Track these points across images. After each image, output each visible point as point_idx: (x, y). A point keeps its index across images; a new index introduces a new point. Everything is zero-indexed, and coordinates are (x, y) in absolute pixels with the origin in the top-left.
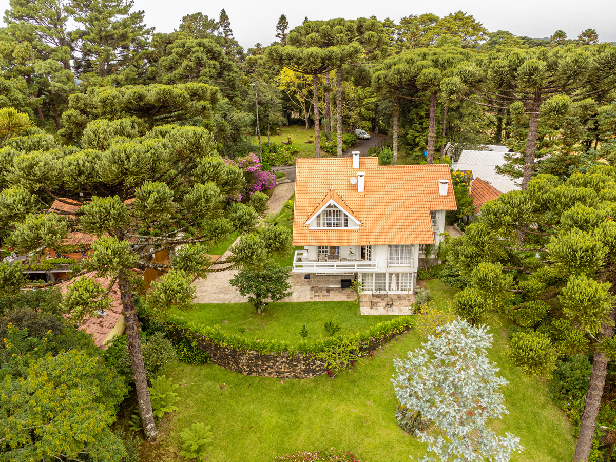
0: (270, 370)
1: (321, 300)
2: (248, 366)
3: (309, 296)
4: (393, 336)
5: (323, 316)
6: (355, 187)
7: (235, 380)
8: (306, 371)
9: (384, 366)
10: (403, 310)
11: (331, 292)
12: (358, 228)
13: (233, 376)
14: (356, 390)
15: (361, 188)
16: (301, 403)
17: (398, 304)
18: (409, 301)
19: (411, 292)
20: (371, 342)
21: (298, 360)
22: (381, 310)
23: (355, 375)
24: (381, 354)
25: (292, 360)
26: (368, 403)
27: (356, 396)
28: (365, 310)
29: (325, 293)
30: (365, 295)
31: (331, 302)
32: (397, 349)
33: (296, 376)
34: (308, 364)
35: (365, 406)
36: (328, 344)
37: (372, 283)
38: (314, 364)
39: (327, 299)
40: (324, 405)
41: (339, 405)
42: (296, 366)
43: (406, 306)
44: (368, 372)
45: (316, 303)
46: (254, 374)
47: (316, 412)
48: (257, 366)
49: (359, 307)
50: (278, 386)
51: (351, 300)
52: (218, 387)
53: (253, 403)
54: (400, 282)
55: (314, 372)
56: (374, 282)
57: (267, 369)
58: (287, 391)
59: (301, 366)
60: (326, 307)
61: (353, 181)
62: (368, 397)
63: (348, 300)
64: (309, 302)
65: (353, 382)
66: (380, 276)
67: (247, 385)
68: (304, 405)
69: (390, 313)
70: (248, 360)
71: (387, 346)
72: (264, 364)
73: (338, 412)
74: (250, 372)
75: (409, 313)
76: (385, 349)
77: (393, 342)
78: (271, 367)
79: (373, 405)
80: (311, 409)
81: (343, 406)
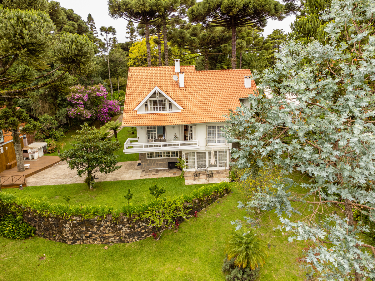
0: (94, 236)
1: (150, 177)
2: (72, 234)
3: (140, 176)
4: (215, 199)
6: (177, 84)
7: (58, 250)
8: (131, 235)
9: (208, 224)
10: (221, 180)
11: (159, 172)
12: (180, 111)
13: (56, 247)
14: (182, 249)
15: (182, 85)
16: (124, 266)
17: (217, 176)
18: (226, 174)
19: (227, 168)
20: (195, 203)
21: (122, 223)
22: (203, 180)
23: (180, 235)
24: (206, 215)
25: (116, 223)
26: (194, 260)
27: (182, 254)
28: (189, 181)
29: (155, 173)
30: (189, 172)
31: (158, 178)
32: (219, 209)
33: (121, 241)
34: (133, 227)
35: (190, 263)
36: (153, 205)
37: (194, 161)
38: (139, 227)
39: (156, 177)
40: (148, 266)
41: (164, 264)
42: (120, 229)
43: (224, 177)
44: (193, 231)
45: (145, 180)
46: (78, 242)
47: (139, 274)
48: (81, 233)
49: (184, 180)
50: (102, 252)
51: (177, 176)
52: (37, 258)
53: (72, 271)
54: (218, 159)
55: (139, 235)
56: (196, 160)
57: (91, 235)
58: (110, 256)
59: (126, 229)
61: (175, 78)
62: (193, 254)
63: (174, 176)
64: (139, 179)
65: (179, 242)
66: (201, 155)
67: (69, 254)
68: (126, 268)
70: (72, 227)
71: (210, 207)
72: (87, 231)
73: (163, 272)
74: (75, 241)
75: (227, 181)
76: (208, 211)
77: (215, 204)
78: (96, 234)
79: (199, 262)
80: (133, 273)
81: (168, 265)
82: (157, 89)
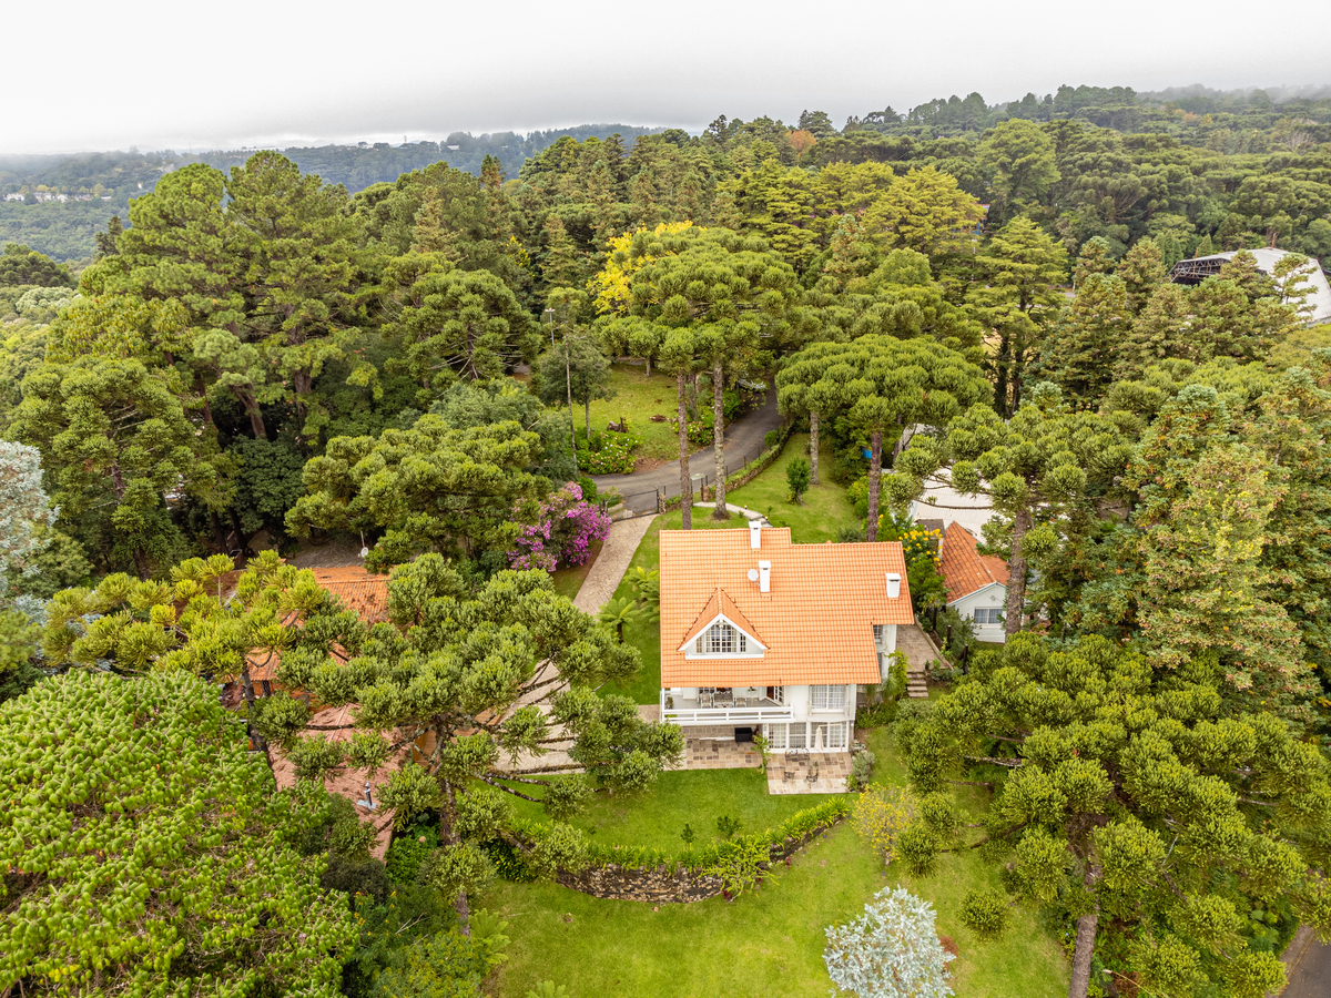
0: (637, 891)
1: (705, 767)
2: (604, 886)
3: (685, 759)
4: (818, 832)
5: (710, 798)
6: (755, 585)
7: (584, 906)
8: (692, 892)
9: (807, 879)
10: (833, 784)
11: (720, 750)
12: (762, 656)
13: (580, 900)
14: (767, 920)
15: (765, 587)
16: (687, 941)
17: (826, 772)
18: (843, 767)
19: (846, 750)
20: (787, 843)
21: (680, 877)
22: (799, 786)
23: (765, 894)
24: (804, 861)
25: (671, 878)
26: (786, 939)
27: (767, 928)
28: (776, 786)
29: (709, 751)
30: (774, 755)
31: (721, 770)
32: (826, 851)
33: (676, 899)
34: (695, 882)
35: (780, 943)
36: (725, 851)
37: (786, 737)
38: (704, 881)
39: (716, 766)
40: (721, 944)
41: (743, 943)
42: (676, 885)
43: (838, 777)
44: (783, 890)
45: (697, 773)
46: (613, 896)
47: (710, 956)
48: (617, 885)
49: (766, 779)
50: (651, 915)
51: (752, 765)
52: (559, 919)
53: (616, 944)
54: (828, 734)
55: (703, 892)
56: (788, 735)
57: (632, 890)
58: (665, 922)
59: (685, 885)
60: (714, 780)
61: (752, 575)
62: (784, 929)
63: (748, 766)
64: (687, 771)
65: (762, 907)
66: (798, 727)
67: (603, 914)
68: (691, 945)
69: (815, 790)
70: (604, 877)
71: (810, 846)
72: (628, 883)
73: (742, 955)
74: (607, 893)
75: (843, 790)
76: (808, 853)
77: (819, 840)
78: (640, 887)
79: (793, 942)
80: (702, 953)
81: (749, 945)
82: (721, 617)
